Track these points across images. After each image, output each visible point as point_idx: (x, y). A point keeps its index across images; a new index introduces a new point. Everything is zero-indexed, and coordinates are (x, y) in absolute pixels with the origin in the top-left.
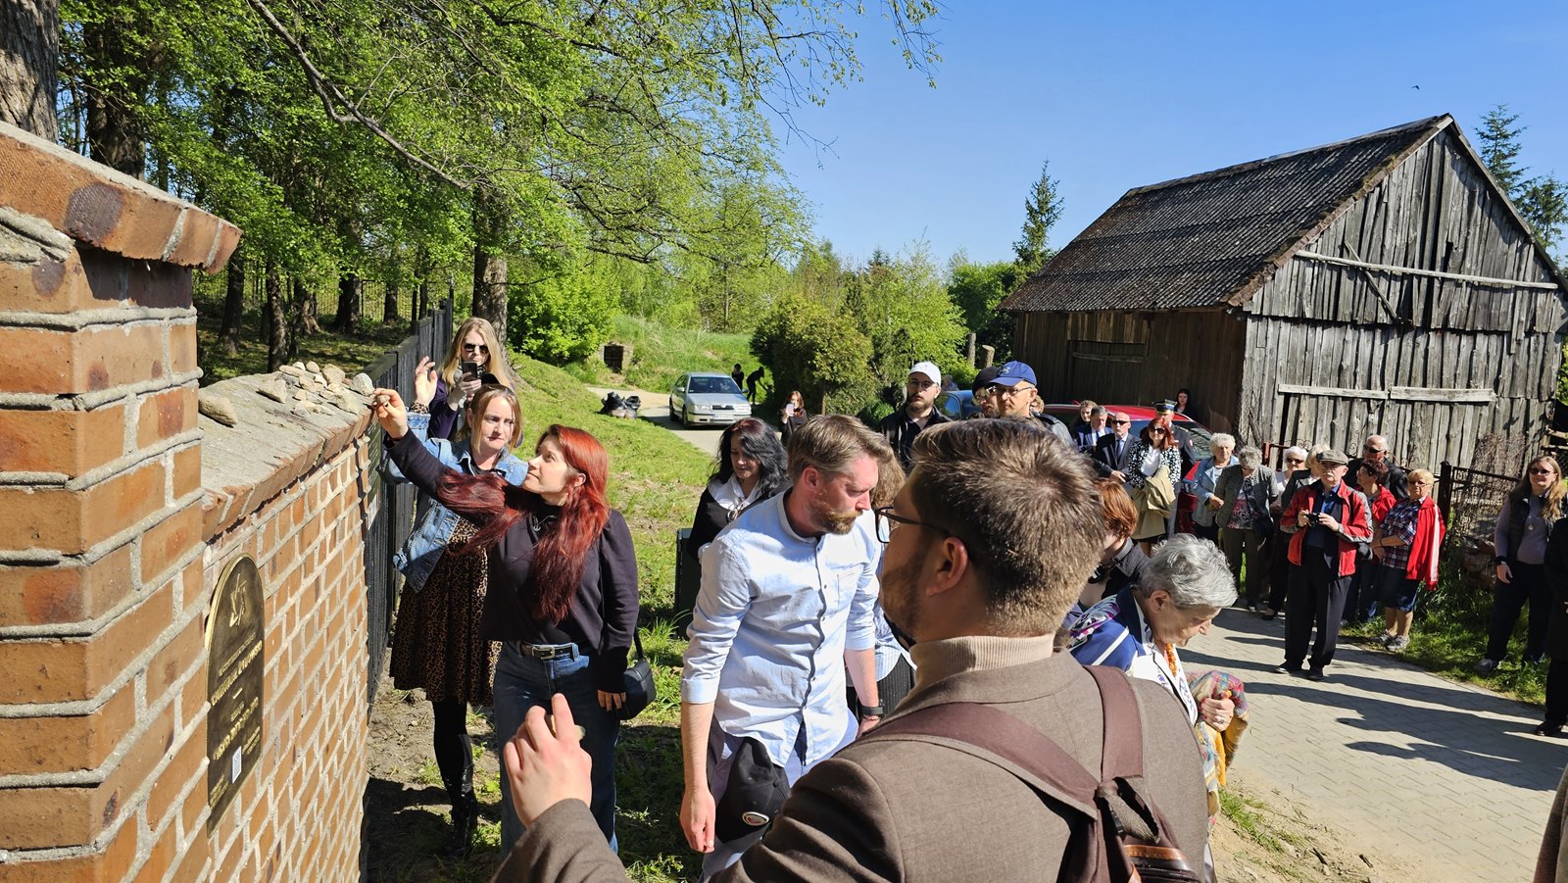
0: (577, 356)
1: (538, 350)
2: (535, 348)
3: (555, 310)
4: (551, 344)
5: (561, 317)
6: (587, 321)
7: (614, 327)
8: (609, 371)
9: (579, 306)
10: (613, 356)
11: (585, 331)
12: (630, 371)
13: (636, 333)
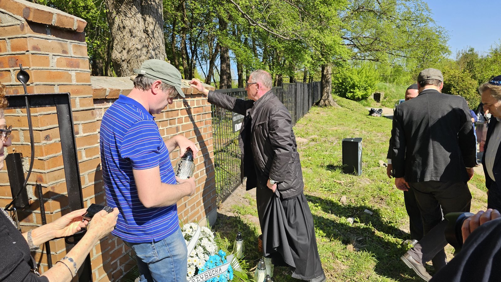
0: (364, 98)
1: (351, 97)
2: (350, 96)
3: (356, 83)
4: (355, 94)
5: (358, 85)
6: (367, 86)
7: (377, 87)
8: (375, 102)
9: (365, 81)
10: (377, 97)
11: (367, 89)
12: (383, 102)
13: (385, 88)
